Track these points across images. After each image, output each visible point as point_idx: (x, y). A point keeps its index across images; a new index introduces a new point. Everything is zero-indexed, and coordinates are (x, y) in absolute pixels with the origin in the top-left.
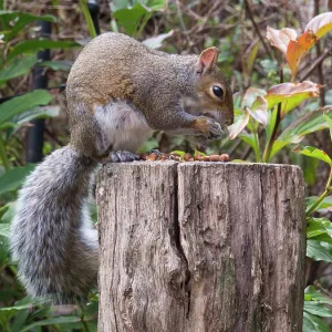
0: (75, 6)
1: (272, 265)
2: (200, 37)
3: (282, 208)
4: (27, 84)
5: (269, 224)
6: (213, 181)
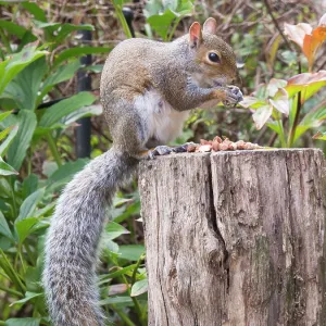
0: (112, 13)
2: (226, 35)
3: (307, 188)
5: (297, 204)
6: (243, 168)
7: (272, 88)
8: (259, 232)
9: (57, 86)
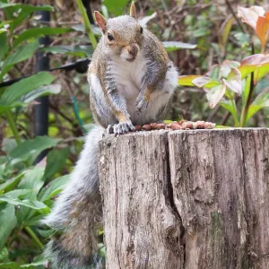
1: (255, 218)
2: (180, 17)
3: (262, 166)
4: (31, 65)
5: (251, 181)
6: (199, 147)
7: (225, 69)
8: (215, 209)
9: (16, 66)
